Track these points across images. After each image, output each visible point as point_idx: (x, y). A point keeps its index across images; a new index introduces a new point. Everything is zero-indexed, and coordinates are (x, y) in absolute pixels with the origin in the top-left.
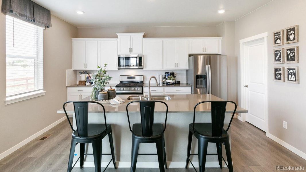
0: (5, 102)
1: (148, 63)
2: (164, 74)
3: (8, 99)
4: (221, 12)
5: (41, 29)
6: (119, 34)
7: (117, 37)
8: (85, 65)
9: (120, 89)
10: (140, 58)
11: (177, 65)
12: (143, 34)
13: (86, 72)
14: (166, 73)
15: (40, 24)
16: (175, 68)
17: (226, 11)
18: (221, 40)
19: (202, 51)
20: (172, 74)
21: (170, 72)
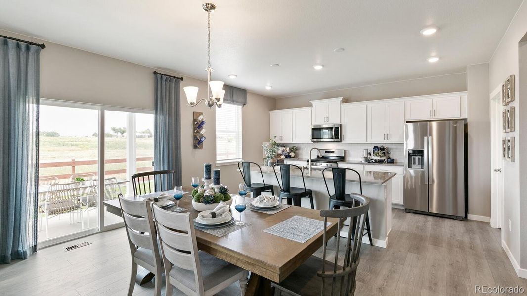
0: (216, 164)
1: (348, 135)
2: (371, 148)
3: (217, 162)
4: (433, 60)
5: (240, 107)
6: (313, 102)
7: (311, 105)
8: (281, 138)
9: (321, 164)
10: (337, 129)
11: (387, 136)
12: (340, 99)
13: (284, 145)
14: (375, 147)
15: (238, 103)
16: (385, 141)
17: (440, 58)
18: (466, 96)
19: (429, 115)
20: (382, 149)
21: (380, 146)
